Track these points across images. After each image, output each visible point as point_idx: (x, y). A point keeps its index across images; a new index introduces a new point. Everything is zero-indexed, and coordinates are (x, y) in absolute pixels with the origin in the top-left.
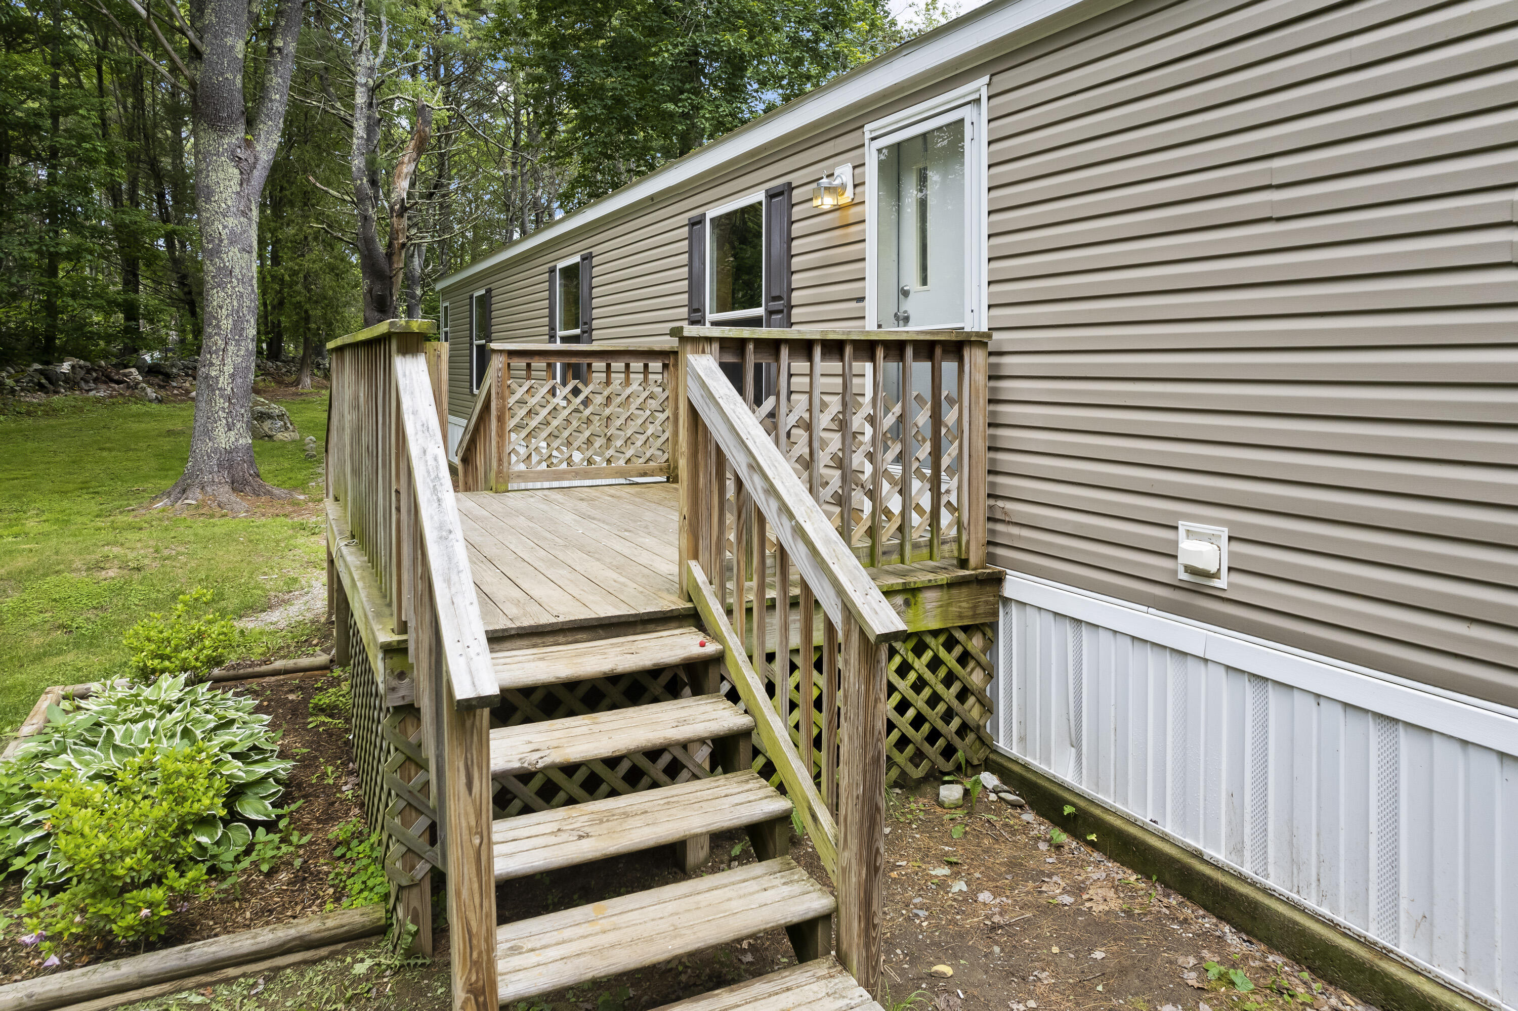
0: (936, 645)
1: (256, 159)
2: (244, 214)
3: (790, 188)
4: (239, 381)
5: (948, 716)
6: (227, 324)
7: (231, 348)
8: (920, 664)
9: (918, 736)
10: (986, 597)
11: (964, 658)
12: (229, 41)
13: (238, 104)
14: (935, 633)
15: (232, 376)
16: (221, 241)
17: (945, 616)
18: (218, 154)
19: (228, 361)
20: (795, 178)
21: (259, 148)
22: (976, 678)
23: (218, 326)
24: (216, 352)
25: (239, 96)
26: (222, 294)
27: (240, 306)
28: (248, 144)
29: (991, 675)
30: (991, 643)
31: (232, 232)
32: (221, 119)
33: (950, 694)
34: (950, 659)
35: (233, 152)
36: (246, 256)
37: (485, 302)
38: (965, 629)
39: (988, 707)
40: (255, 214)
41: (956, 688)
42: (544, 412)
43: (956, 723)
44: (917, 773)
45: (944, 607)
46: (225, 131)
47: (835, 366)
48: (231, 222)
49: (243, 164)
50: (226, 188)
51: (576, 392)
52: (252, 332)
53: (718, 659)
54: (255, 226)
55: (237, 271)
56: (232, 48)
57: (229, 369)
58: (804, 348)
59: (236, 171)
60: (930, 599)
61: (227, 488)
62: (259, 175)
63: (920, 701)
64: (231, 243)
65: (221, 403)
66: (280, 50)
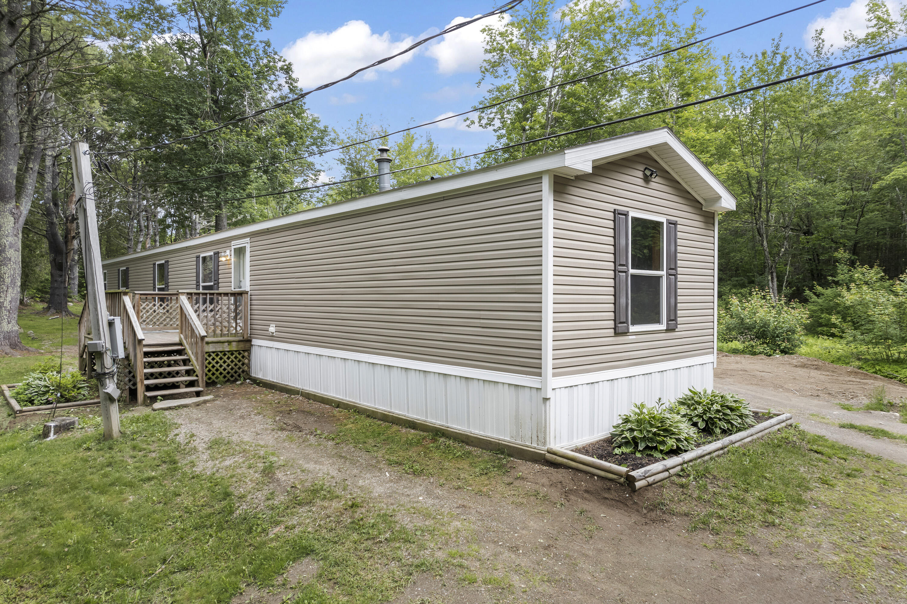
0: (236, 354)
1: (21, 213)
2: (16, 236)
3: (218, 253)
4: (13, 303)
5: (239, 368)
6: (8, 280)
7: (10, 290)
8: (232, 357)
9: (232, 372)
10: (248, 345)
11: (243, 357)
12: (11, 167)
13: (14, 191)
14: (236, 351)
15: (10, 302)
16: (5, 246)
17: (237, 347)
18: (4, 212)
19: (8, 295)
20: (220, 250)
21: (22, 209)
22: (246, 361)
23: (4, 281)
24: (3, 292)
25: (14, 188)
26: (5, 268)
27: (14, 273)
28: (18, 207)
29: (249, 360)
30: (249, 355)
31: (11, 243)
32: (6, 198)
33: (240, 364)
34: (240, 357)
35: (11, 211)
36: (17, 253)
37: (126, 273)
38: (243, 351)
39: (249, 366)
40: (20, 236)
41: (241, 363)
42: (151, 311)
43: (241, 370)
44: (232, 379)
45: (237, 346)
46: (8, 202)
47: (226, 298)
48: (10, 239)
49: (16, 216)
50: (8, 225)
51: (161, 305)
52: (19, 284)
53: (184, 349)
54: (20, 240)
55: (13, 259)
56: (12, 170)
57: (9, 299)
58: (220, 294)
59: (12, 218)
60: (234, 344)
61: (8, 347)
62: (22, 220)
63: (232, 365)
64: (10, 248)
65: (5, 312)
66: (31, 169)
